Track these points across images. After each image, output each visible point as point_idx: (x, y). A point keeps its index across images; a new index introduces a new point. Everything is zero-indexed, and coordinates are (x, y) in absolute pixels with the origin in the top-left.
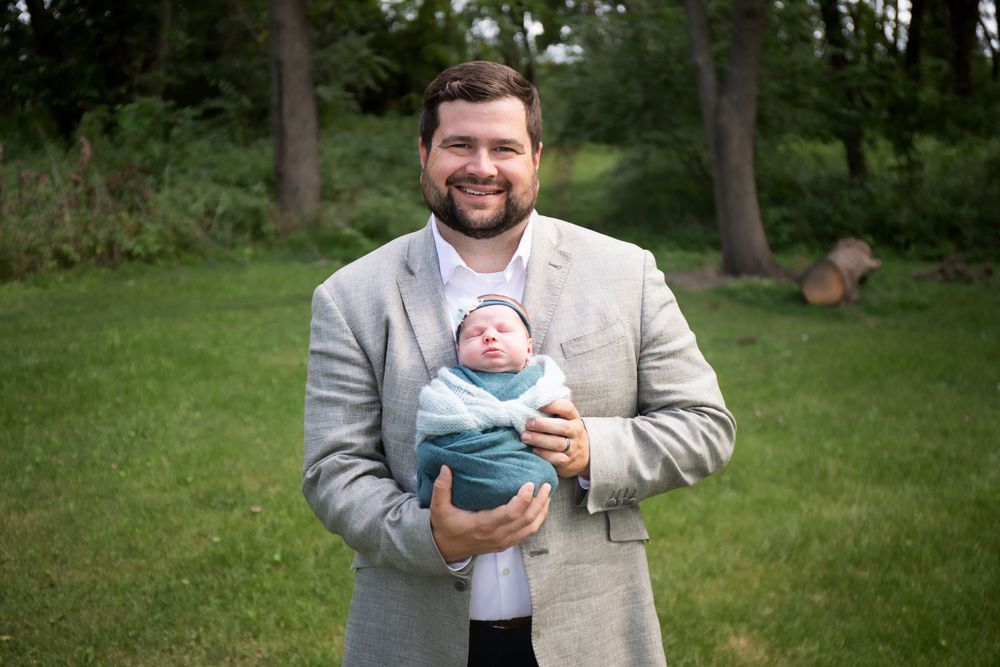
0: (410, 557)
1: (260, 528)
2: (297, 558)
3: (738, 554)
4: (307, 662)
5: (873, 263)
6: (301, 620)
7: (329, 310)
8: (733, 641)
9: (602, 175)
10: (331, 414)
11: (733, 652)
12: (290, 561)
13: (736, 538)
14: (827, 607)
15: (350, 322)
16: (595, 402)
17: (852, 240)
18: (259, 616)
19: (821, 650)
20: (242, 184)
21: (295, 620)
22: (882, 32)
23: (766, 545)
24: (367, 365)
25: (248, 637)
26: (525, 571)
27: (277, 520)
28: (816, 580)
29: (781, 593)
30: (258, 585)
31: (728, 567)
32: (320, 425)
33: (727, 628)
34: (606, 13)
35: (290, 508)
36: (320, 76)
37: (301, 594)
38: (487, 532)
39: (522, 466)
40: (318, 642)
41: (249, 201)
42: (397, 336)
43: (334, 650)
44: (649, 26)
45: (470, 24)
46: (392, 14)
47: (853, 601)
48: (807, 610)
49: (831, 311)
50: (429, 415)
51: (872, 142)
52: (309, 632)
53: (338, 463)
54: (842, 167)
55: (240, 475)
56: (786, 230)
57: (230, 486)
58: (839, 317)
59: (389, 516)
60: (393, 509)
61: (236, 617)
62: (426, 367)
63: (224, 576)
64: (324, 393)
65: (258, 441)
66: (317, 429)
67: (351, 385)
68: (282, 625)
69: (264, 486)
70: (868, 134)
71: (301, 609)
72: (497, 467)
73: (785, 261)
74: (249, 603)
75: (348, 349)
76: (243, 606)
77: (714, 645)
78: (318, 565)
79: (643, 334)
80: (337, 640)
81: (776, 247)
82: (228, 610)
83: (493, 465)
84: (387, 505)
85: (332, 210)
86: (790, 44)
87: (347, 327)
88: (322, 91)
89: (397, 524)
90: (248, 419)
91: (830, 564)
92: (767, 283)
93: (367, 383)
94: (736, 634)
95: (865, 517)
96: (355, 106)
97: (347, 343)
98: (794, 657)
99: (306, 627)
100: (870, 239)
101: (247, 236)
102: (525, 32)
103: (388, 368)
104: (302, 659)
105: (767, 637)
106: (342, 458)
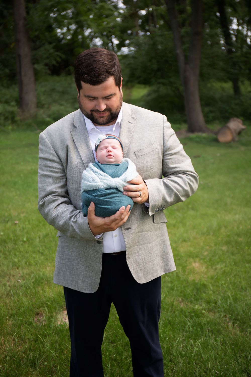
0: (81, 234)
1: (18, 229)
2: (32, 240)
3: (195, 233)
4: (37, 277)
5: (243, 127)
6: (35, 262)
7: (45, 142)
8: (194, 264)
9: (143, 96)
10: (48, 181)
11: (194, 268)
12: (30, 241)
13: (194, 228)
14: (228, 251)
15: (53, 147)
16: (148, 173)
17: (235, 119)
18: (19, 261)
19: (225, 267)
20: (7, 102)
21: (32, 262)
22: (246, 41)
23: (205, 230)
24: (60, 162)
25: (15, 268)
26: (123, 235)
27: (24, 226)
28: (223, 242)
29: (211, 247)
30: (18, 250)
31: (191, 238)
32: (44, 185)
33: (191, 260)
34: (143, 35)
35: (29, 222)
36: (35, 61)
37: (34, 252)
38: (108, 225)
39: (120, 200)
40: (41, 270)
41: (10, 109)
42: (71, 151)
43: (47, 272)
44: (159, 39)
45: (91, 40)
46: (62, 36)
47: (237, 249)
48: (220, 253)
49: (228, 145)
50: (86, 182)
51: (242, 82)
52: (38, 266)
53: (51, 199)
54: (231, 92)
55: (10, 210)
56: (211, 115)
57: (6, 214)
58: (231, 147)
59: (72, 219)
60: (73, 217)
61: (10, 262)
62: (83, 163)
63: (6, 247)
64: (45, 173)
65: (16, 197)
66: (43, 186)
67: (55, 170)
68: (28, 264)
69: (19, 214)
70: (241, 79)
71: (34, 258)
72: (111, 201)
73: (211, 127)
74: (15, 256)
75: (53, 157)
76: (13, 258)
77: (187, 266)
78: (40, 242)
79: (164, 147)
80: (48, 269)
81: (208, 121)
82: (7, 259)
83: (110, 201)
84: (71, 215)
85: (41, 111)
86: (212, 45)
87: (52, 149)
88: (36, 66)
89: (76, 222)
90: (12, 189)
91: (228, 236)
92: (204, 135)
93: (60, 169)
94: (195, 262)
95: (241, 219)
96: (49, 72)
97: (52, 154)
98: (216, 269)
99: (37, 264)
100: (242, 118)
101: (10, 122)
102: (112, 43)
103: (69, 163)
104: (35, 275)
105: (206, 262)
106: (52, 197)
